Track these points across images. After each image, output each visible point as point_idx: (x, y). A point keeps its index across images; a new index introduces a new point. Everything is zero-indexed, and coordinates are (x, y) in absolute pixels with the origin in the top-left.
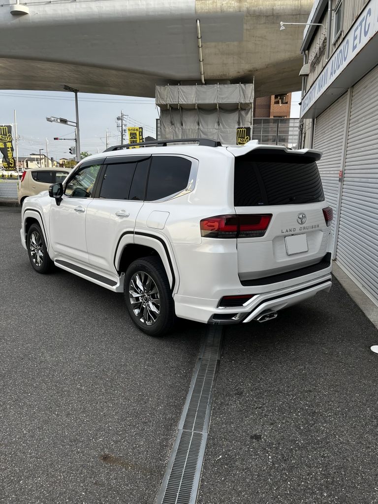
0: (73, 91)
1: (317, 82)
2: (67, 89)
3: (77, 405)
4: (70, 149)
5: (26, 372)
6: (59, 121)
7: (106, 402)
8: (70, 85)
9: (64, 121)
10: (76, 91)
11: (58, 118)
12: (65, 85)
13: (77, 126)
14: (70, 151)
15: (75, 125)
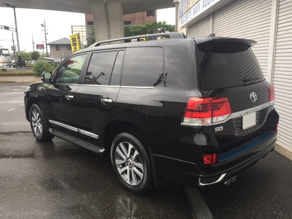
0: (12, 7)
1: (192, 9)
2: (8, 5)
6: (3, 28)
8: (10, 3)
9: (7, 28)
10: (14, 7)
11: (2, 26)
12: (6, 3)
13: (16, 31)
14: (12, 48)
15: (15, 30)
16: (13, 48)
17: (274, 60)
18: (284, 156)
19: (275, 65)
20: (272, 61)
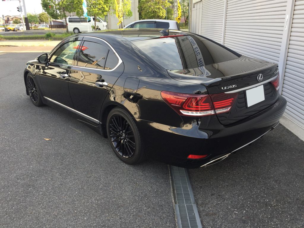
16: (19, 9)
17: (292, 18)
18: (292, 133)
19: (293, 25)
20: (289, 19)
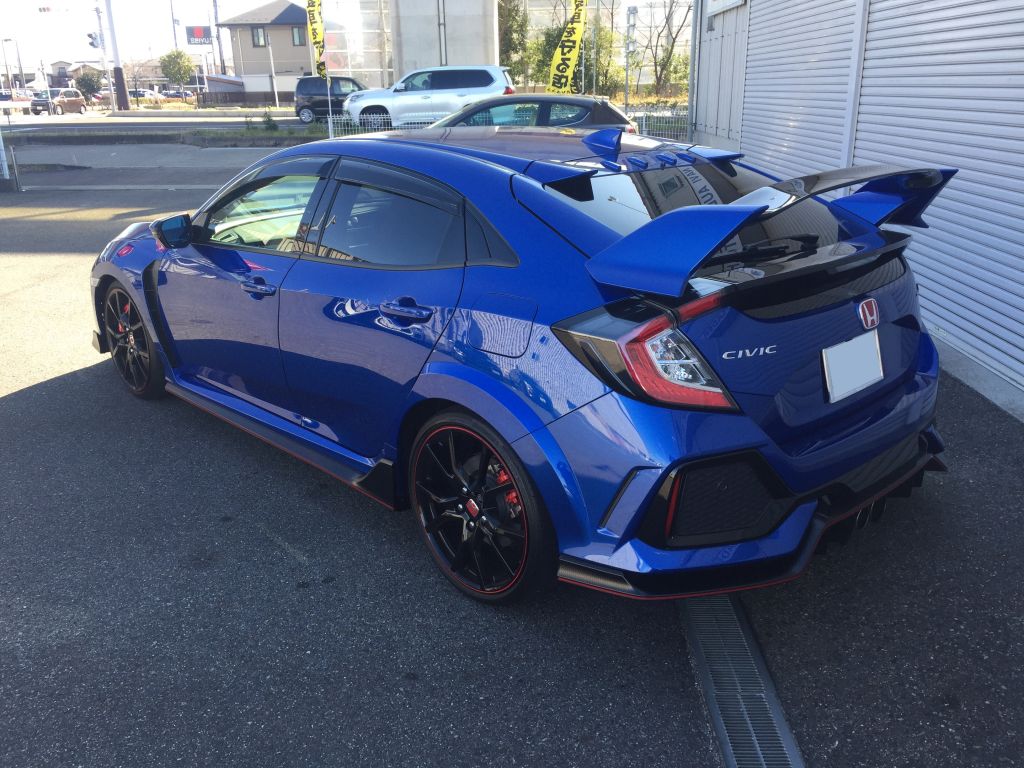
3: (442, 666)
4: (90, 36)
5: (269, 601)
7: (504, 650)
14: (90, 40)
16: (94, 41)
